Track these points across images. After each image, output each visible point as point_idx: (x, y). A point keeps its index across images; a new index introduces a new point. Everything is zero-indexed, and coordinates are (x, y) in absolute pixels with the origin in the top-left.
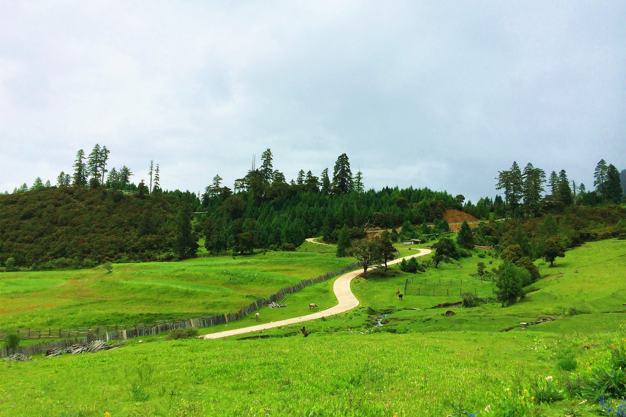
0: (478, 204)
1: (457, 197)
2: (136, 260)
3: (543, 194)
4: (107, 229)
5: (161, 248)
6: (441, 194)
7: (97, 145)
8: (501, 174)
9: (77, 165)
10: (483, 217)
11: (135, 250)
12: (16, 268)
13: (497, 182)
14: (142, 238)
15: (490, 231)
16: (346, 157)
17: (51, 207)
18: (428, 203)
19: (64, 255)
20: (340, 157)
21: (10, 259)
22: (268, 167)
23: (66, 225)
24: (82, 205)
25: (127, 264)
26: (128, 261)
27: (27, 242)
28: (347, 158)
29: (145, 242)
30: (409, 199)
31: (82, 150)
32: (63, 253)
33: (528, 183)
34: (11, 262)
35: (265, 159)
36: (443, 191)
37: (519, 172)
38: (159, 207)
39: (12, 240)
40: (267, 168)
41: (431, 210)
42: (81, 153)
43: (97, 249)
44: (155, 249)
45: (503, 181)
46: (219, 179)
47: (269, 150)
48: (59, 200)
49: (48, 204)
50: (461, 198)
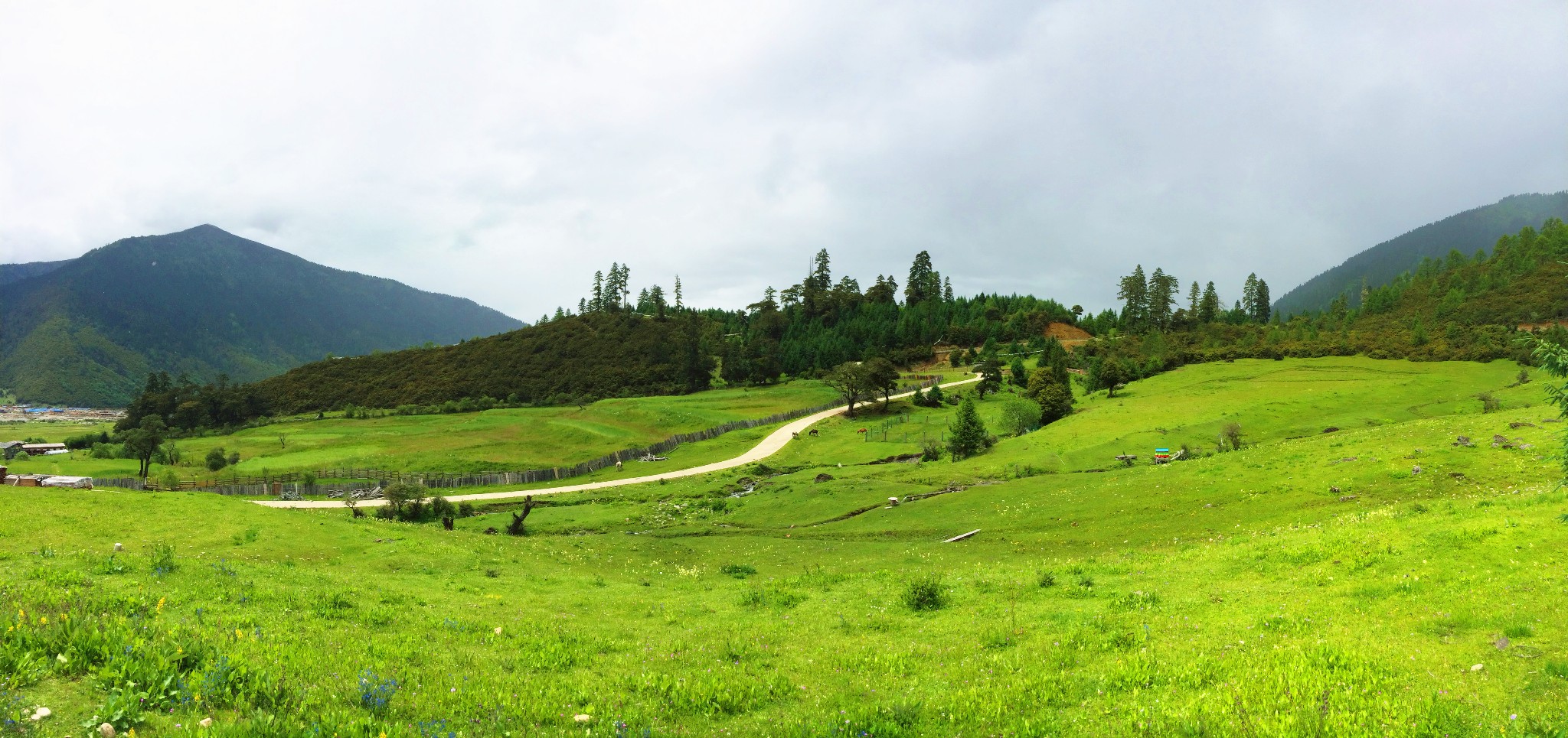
0: (1101, 316)
1: (1074, 308)
2: (640, 394)
3: (1174, 308)
4: (615, 360)
5: (673, 380)
6: (1046, 303)
7: (615, 264)
8: (1124, 279)
9: (596, 288)
10: (1101, 333)
11: (641, 383)
12: (518, 404)
13: (1120, 289)
14: (650, 368)
15: (1093, 350)
16: (927, 254)
17: (564, 337)
18: (1026, 315)
19: (567, 391)
20: (918, 255)
21: (512, 395)
22: (825, 272)
23: (574, 357)
24: (596, 334)
25: (630, 399)
26: (631, 395)
27: (535, 376)
28: (928, 257)
29: (653, 373)
30: (1006, 309)
31: (599, 272)
32: (566, 388)
33: (1156, 294)
34: (513, 399)
35: (820, 262)
36: (1050, 300)
37: (1143, 278)
38: (680, 331)
39: (522, 376)
40: (823, 274)
41: (1028, 323)
42: (599, 275)
43: (599, 382)
44: (665, 380)
45: (1125, 289)
46: (772, 292)
47: (824, 250)
48: (573, 330)
49: (562, 334)
50: (1078, 310)
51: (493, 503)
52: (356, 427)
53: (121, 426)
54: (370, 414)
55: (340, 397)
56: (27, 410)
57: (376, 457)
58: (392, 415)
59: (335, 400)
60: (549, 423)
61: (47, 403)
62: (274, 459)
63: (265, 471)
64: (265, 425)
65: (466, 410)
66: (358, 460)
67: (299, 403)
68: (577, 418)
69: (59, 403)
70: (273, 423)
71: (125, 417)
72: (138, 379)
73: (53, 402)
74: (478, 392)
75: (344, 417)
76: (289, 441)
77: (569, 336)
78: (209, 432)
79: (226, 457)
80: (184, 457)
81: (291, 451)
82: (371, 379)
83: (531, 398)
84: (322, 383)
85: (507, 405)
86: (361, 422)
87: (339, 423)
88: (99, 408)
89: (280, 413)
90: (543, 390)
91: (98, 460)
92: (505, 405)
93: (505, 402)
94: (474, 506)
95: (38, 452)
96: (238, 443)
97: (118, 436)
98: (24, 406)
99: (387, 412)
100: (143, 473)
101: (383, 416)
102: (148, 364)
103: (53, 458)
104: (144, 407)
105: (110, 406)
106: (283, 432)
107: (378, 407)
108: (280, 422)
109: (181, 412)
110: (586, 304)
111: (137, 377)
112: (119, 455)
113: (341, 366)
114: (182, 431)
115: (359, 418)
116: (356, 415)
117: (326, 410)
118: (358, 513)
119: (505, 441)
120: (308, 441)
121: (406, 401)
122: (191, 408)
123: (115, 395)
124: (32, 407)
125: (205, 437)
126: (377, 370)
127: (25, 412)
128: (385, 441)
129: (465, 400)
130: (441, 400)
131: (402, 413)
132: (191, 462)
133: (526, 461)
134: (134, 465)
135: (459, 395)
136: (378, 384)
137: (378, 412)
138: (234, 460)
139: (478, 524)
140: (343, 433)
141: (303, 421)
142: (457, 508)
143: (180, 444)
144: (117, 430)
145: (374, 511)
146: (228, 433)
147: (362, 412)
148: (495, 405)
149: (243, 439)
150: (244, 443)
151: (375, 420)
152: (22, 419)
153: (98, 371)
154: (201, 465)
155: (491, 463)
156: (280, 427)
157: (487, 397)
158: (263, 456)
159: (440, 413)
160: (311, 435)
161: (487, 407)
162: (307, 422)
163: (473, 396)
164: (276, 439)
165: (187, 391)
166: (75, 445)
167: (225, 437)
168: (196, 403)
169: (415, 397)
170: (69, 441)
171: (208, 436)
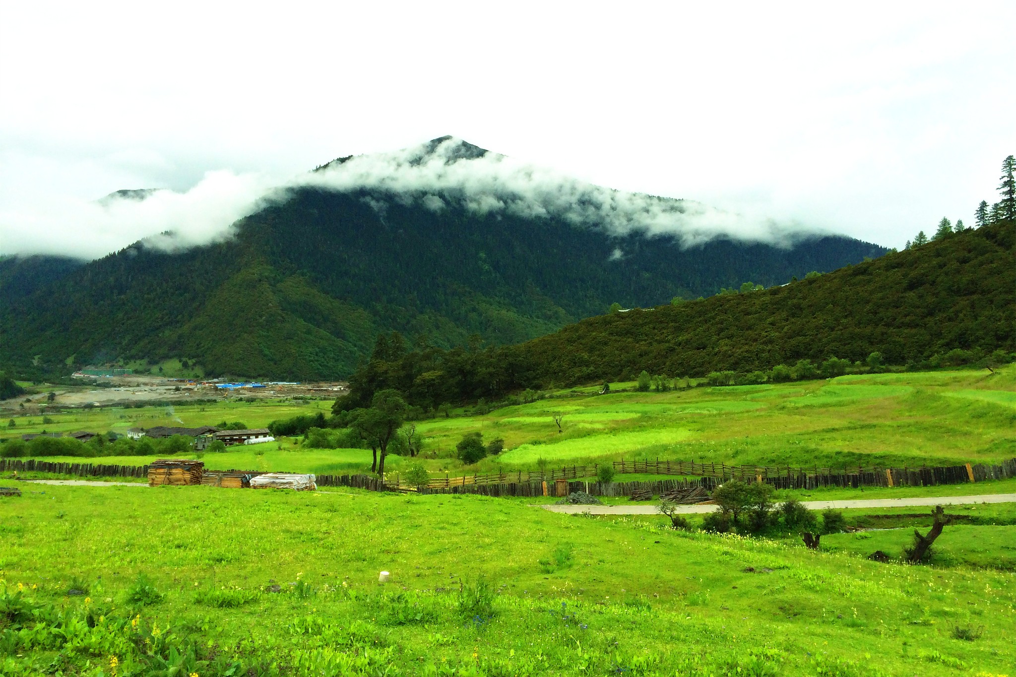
12: (883, 367)
19: (965, 345)
21: (876, 354)
23: (973, 293)
24: (1009, 254)
31: (1010, 158)
32: (963, 342)
34: (875, 360)
48: (970, 251)
49: (951, 260)
51: (875, 514)
52: (654, 404)
53: (343, 406)
54: (672, 386)
55: (632, 363)
56: (220, 386)
57: (690, 445)
58: (700, 385)
59: (623, 366)
60: (942, 394)
61: (243, 376)
62: (550, 447)
63: (541, 463)
64: (533, 401)
65: (805, 377)
66: (665, 448)
67: (577, 372)
68: (989, 388)
69: (259, 376)
70: (542, 398)
71: (346, 394)
72: (362, 343)
73: (252, 374)
74: (821, 352)
75: (636, 390)
76: (566, 422)
77: (964, 261)
78: (460, 411)
79: (486, 444)
80: (428, 445)
81: (571, 437)
82: (669, 337)
83: (903, 358)
84: (606, 344)
85: (867, 368)
86: (661, 397)
87: (630, 397)
88: (310, 381)
89: (551, 386)
90: (924, 345)
91: (315, 451)
92: (862, 369)
93: (864, 364)
94: (846, 516)
95: (236, 440)
96: (496, 425)
97: (338, 419)
98: (216, 380)
99: (694, 382)
100: (377, 467)
101: (689, 387)
102: (374, 322)
103: (257, 448)
104: (371, 380)
105: (327, 378)
106: (556, 409)
107: (681, 375)
108: (551, 397)
109: (419, 386)
110: (989, 210)
111: (360, 340)
112: (342, 444)
113: (629, 321)
114: (422, 410)
115: (657, 390)
116: (653, 387)
117: (612, 381)
118: (679, 523)
119: (875, 422)
120: (592, 423)
121: (720, 366)
122: (433, 380)
123: (331, 364)
124: (224, 382)
125: (452, 417)
126: (677, 324)
127: (216, 389)
128: (697, 422)
129: (802, 364)
130: (768, 364)
131: (714, 383)
132: (437, 453)
133: (915, 452)
134: (363, 457)
135: (792, 356)
136: (680, 344)
137: (682, 383)
138: (497, 448)
139: (856, 545)
140: (636, 412)
141: (582, 395)
142: (820, 519)
143: (422, 428)
144: (336, 412)
145: (700, 521)
146: (481, 413)
147: (660, 382)
148: (848, 369)
149: (506, 420)
150: (505, 425)
151: (677, 394)
152: (213, 398)
153: (309, 332)
154: (451, 456)
155: (860, 455)
156: (555, 402)
157: (835, 359)
158: (535, 443)
159: (768, 382)
160: (594, 415)
161: (836, 372)
162: (588, 396)
163: (814, 358)
164: (549, 419)
165: (427, 357)
166: (282, 430)
167: (481, 418)
168: (440, 373)
169: (732, 360)
170: (275, 426)
171: (457, 416)
